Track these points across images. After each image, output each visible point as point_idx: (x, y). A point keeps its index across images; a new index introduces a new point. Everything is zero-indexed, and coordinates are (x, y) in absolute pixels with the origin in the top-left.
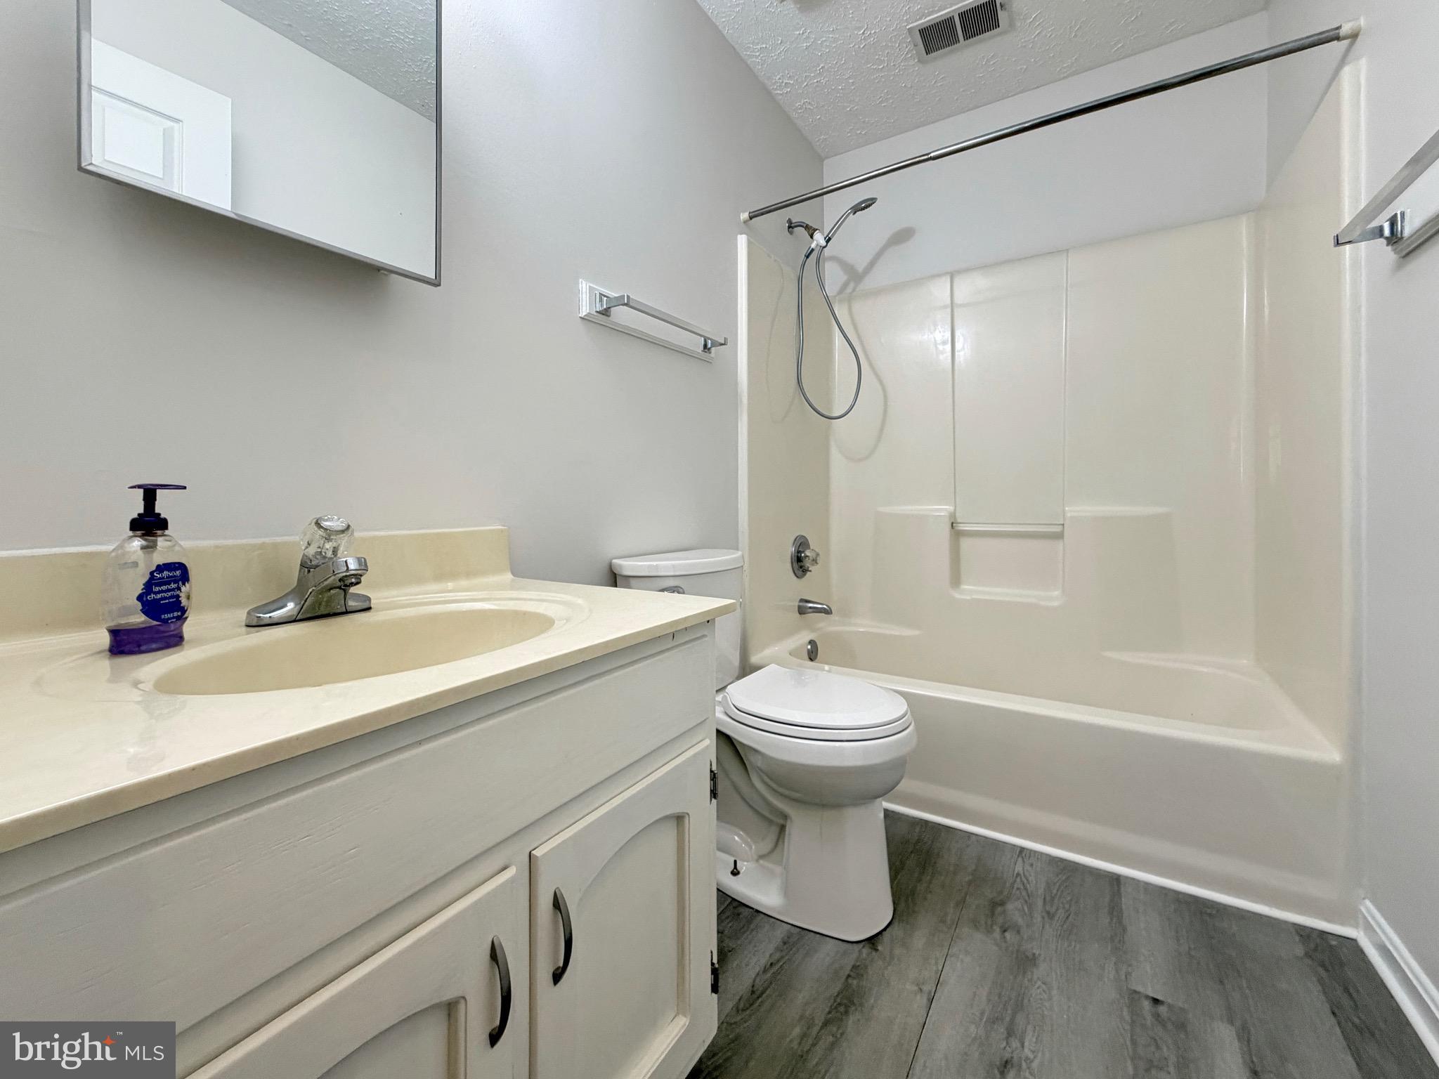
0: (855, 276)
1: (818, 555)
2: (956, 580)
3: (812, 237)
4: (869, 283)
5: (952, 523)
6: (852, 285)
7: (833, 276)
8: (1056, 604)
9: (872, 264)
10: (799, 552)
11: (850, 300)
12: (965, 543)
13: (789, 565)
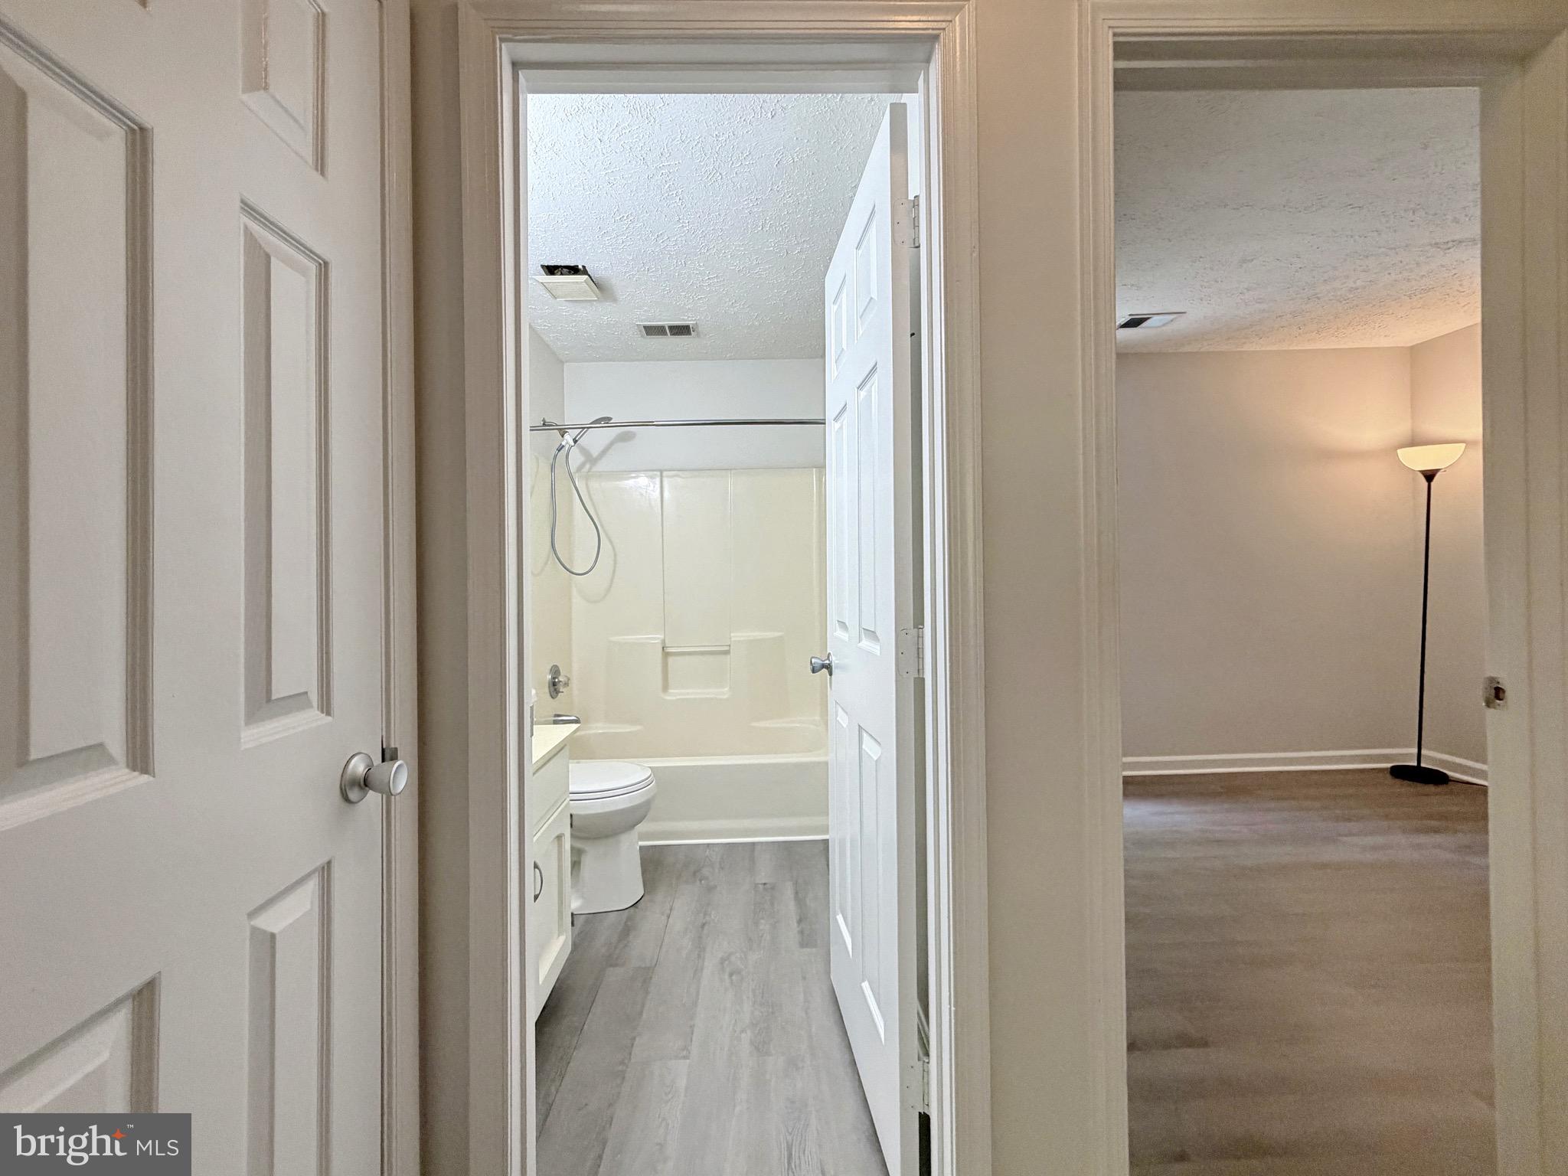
0: (591, 460)
1: (569, 679)
2: (665, 687)
3: (563, 436)
4: (602, 466)
5: (663, 648)
6: (588, 466)
7: (576, 458)
8: (725, 697)
9: (604, 452)
10: (554, 678)
11: (587, 478)
12: (671, 660)
13: (547, 690)
